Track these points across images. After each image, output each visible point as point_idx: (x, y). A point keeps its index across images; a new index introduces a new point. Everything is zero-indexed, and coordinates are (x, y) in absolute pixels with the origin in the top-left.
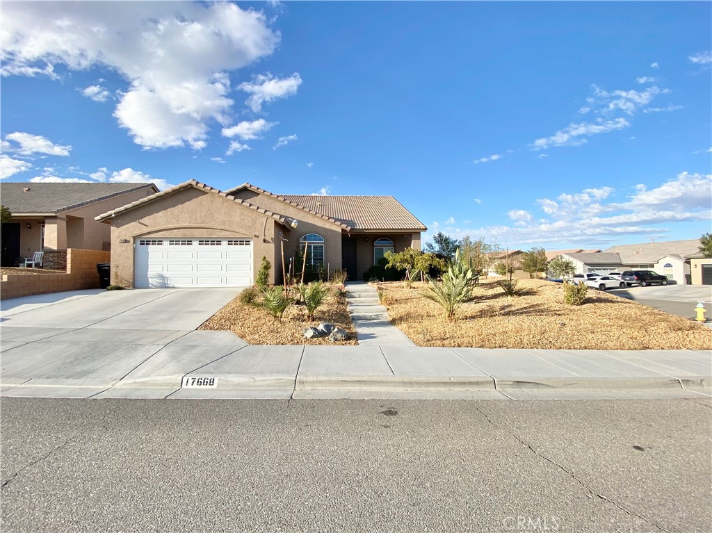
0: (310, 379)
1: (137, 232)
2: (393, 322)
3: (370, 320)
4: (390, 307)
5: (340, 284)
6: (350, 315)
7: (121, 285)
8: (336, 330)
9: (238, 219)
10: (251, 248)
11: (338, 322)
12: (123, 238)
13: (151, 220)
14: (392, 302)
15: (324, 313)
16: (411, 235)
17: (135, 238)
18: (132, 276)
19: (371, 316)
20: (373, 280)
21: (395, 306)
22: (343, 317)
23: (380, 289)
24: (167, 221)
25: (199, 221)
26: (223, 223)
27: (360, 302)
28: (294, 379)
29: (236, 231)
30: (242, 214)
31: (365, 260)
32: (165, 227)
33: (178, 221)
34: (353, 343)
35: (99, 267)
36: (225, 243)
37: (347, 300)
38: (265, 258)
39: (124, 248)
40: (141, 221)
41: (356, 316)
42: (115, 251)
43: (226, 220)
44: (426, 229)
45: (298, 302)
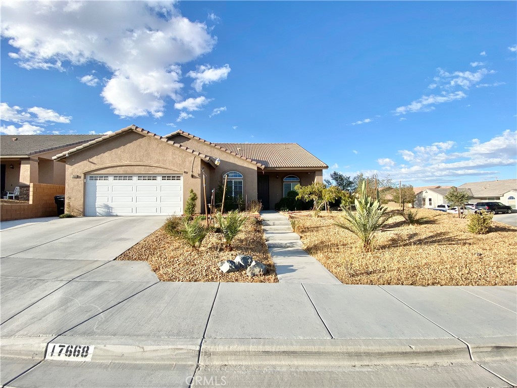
0: (220, 348)
1: (87, 169)
2: (308, 251)
3: (285, 247)
4: (303, 235)
5: (256, 213)
6: (266, 243)
7: (72, 214)
8: (253, 263)
9: (170, 158)
10: (181, 182)
11: (255, 251)
12: (76, 174)
13: (99, 159)
14: (304, 230)
15: (241, 241)
16: (315, 172)
17: (85, 174)
18: (82, 206)
19: (286, 244)
20: (284, 210)
21: (308, 234)
22: (260, 246)
23: (291, 217)
24: (112, 160)
25: (138, 160)
26: (158, 161)
27: (275, 230)
28: (198, 348)
29: (169, 168)
30: (174, 153)
31: (277, 192)
32: (110, 165)
33: (121, 159)
34: (272, 280)
35: (56, 198)
36: (159, 178)
37: (263, 227)
38: (192, 191)
39: (76, 183)
40: (91, 160)
41: (272, 244)
42: (68, 185)
43: (161, 159)
44: (327, 167)
45: (218, 231)
